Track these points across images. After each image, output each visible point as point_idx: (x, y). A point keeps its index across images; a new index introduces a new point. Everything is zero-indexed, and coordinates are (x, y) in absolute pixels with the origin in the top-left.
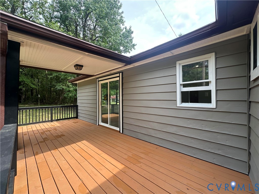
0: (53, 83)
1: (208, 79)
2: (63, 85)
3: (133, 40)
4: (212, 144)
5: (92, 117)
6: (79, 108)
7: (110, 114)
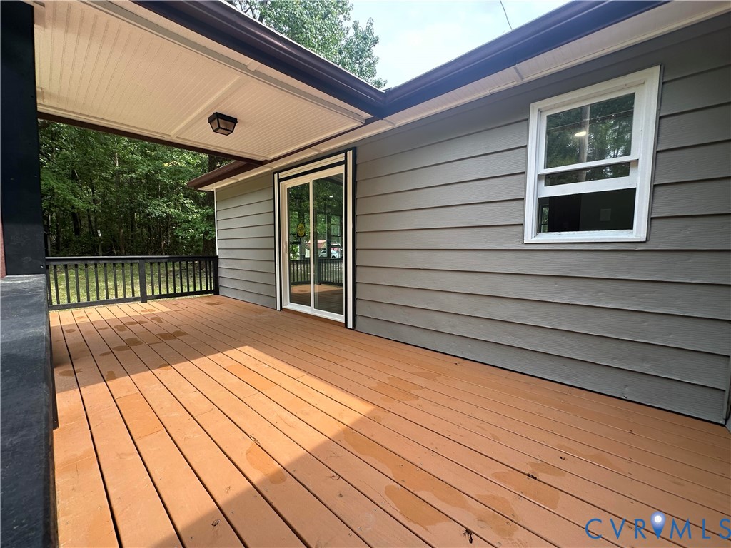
0: (140, 197)
1: (629, 154)
2: (167, 206)
3: (378, 67)
4: (624, 345)
5: (262, 289)
6: (221, 264)
7: (317, 286)
